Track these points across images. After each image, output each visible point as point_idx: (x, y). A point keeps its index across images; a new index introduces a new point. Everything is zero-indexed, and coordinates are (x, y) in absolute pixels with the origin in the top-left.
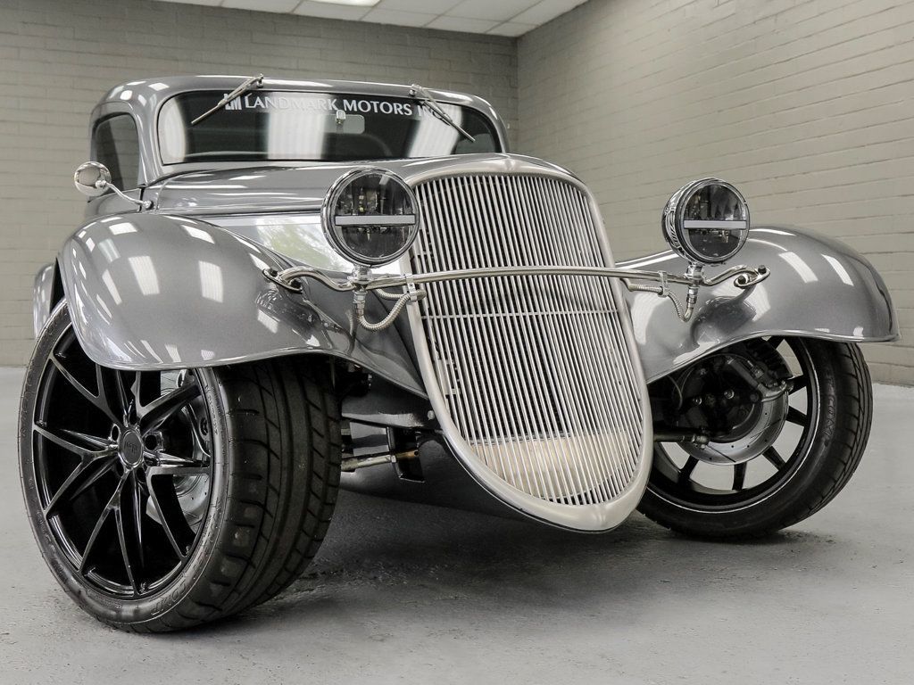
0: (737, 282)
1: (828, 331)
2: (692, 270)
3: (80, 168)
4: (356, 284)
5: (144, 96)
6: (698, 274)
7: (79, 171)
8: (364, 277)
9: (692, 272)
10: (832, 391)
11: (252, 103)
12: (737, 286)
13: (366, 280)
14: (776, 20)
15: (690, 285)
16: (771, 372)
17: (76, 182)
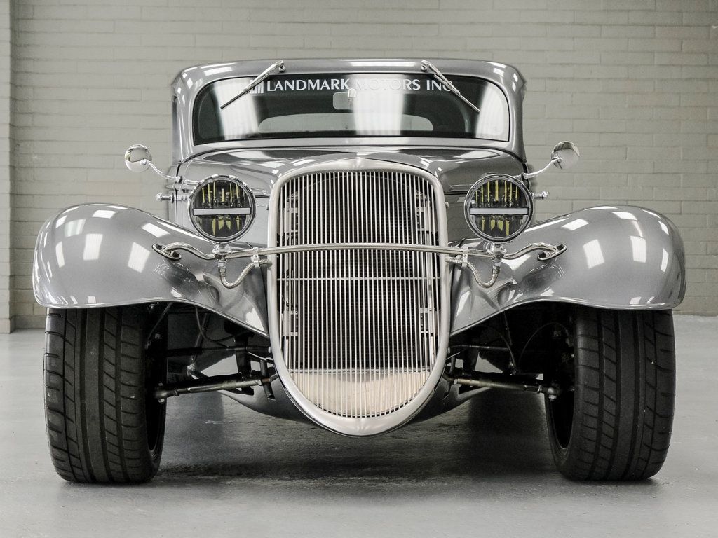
0: (538, 256)
3: (132, 147)
5: (192, 80)
7: (131, 150)
11: (272, 87)
12: (539, 259)
17: (127, 162)
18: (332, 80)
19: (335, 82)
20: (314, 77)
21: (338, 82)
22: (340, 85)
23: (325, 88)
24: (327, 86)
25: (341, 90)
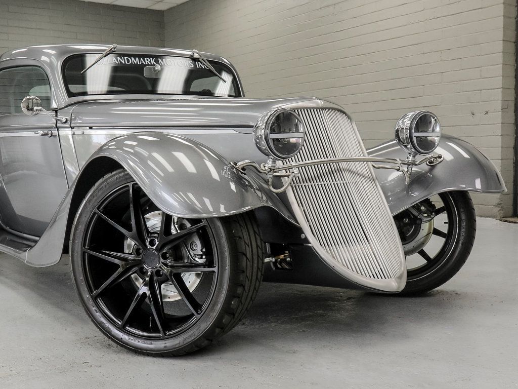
0: (428, 163)
1: (464, 186)
2: (411, 157)
4: (270, 169)
6: (414, 159)
8: (274, 165)
9: (411, 158)
10: (463, 217)
12: (428, 165)
13: (274, 167)
14: (334, 8)
15: (409, 165)
16: (429, 208)
18: (146, 59)
19: (147, 60)
20: (135, 56)
21: (149, 60)
22: (150, 62)
23: (142, 63)
24: (143, 62)
25: (151, 65)
